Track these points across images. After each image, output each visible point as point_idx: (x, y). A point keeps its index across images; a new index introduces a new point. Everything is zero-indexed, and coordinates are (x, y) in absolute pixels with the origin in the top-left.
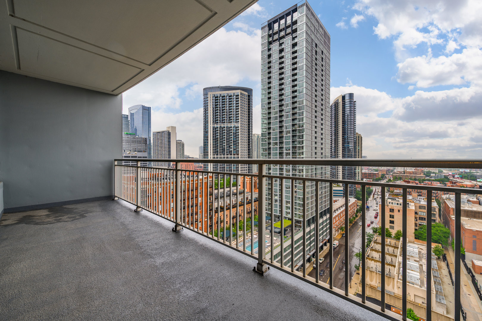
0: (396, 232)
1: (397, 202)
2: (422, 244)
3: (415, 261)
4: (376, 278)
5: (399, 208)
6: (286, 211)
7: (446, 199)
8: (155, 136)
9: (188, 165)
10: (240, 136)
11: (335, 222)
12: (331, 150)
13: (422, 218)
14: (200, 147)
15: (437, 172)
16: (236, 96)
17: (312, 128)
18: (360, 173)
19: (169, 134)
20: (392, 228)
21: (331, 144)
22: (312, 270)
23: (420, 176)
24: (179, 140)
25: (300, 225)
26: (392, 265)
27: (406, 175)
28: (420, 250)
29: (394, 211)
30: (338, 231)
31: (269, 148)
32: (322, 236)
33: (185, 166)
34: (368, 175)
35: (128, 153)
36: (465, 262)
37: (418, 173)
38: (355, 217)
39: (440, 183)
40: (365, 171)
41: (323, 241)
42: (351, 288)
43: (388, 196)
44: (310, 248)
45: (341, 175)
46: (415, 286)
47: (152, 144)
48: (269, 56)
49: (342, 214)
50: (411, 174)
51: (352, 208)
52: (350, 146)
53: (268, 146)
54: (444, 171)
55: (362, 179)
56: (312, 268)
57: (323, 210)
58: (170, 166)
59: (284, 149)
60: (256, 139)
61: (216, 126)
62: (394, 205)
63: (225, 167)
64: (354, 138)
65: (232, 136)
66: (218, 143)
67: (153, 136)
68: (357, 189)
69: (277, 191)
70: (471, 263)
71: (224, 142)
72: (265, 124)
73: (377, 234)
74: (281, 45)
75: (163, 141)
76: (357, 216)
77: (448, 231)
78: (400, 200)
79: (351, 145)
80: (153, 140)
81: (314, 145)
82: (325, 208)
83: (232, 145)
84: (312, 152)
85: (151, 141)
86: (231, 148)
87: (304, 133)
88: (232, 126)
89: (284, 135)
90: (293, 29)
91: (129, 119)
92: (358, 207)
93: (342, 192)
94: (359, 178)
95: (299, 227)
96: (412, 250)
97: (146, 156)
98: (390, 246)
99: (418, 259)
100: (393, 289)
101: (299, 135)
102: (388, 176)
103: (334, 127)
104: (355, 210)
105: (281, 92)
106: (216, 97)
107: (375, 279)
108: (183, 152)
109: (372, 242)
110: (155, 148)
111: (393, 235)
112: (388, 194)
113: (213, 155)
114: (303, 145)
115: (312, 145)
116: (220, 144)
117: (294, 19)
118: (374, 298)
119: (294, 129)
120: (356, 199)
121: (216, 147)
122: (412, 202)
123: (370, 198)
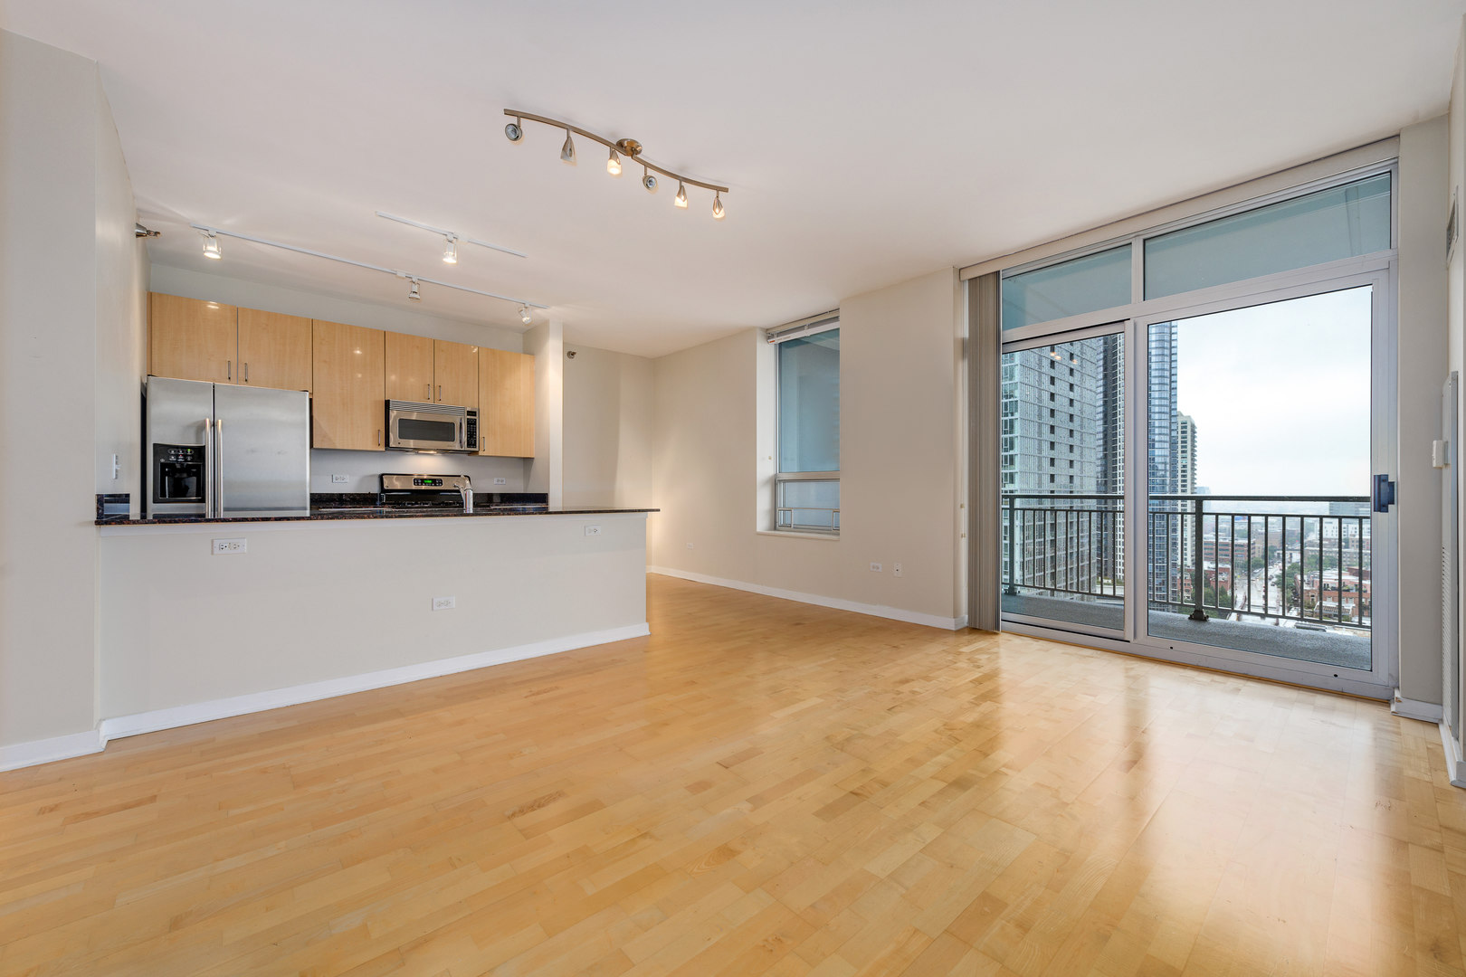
64: (1170, 430)
79: (1161, 453)
81: (1046, 452)
87: (1017, 415)
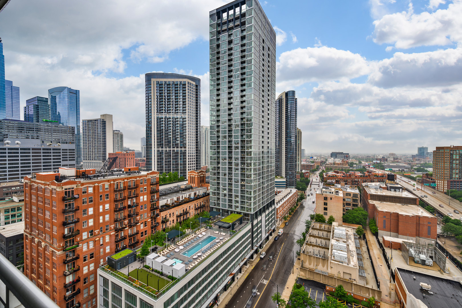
0: (329, 217)
1: (329, 191)
2: (348, 226)
3: (344, 242)
4: (314, 261)
5: (331, 196)
6: (235, 205)
7: (365, 187)
8: (86, 125)
9: (128, 159)
10: (187, 128)
11: (279, 213)
12: (276, 144)
13: (348, 203)
14: (142, 139)
15: (358, 163)
16: (183, 85)
17: (259, 122)
18: (300, 165)
19: (104, 123)
20: (326, 214)
21: (276, 138)
22: (259, 261)
23: (346, 167)
24: (116, 130)
25: (248, 218)
26: (326, 248)
27: (335, 166)
28: (347, 232)
29: (327, 199)
30: (282, 220)
31: (218, 142)
32: (268, 227)
33: (124, 160)
34: (306, 167)
35: (48, 144)
36: (378, 239)
37: (344, 164)
39: (361, 173)
40: (303, 163)
41: (268, 232)
42: (293, 273)
43: (322, 185)
44: (257, 240)
45: (284, 167)
46: (344, 264)
47: (81, 134)
48: (218, 46)
49: (285, 205)
50: (339, 165)
51: (294, 198)
53: (217, 140)
54: (362, 162)
55: (301, 171)
56: (259, 259)
57: (269, 202)
58: (105, 160)
59: (233, 143)
60: (204, 131)
61: (160, 116)
62: (327, 193)
63: (171, 161)
64: (295, 133)
65: (179, 128)
66: (163, 135)
67: (83, 125)
68: (297, 180)
69: (226, 185)
70: (382, 239)
71: (170, 134)
72: (214, 116)
73: (314, 220)
74: (230, 35)
75: (96, 131)
76: (297, 205)
77: (366, 214)
78: (332, 189)
79: (293, 139)
80: (83, 130)
82: (271, 199)
83: (178, 138)
84: (259, 146)
85: (80, 130)
86: (178, 140)
87: (252, 127)
88: (179, 116)
89: (233, 129)
90: (242, 21)
91: (49, 103)
92: (299, 197)
93: (285, 183)
94: (299, 170)
95: (247, 220)
96: (341, 233)
97: (74, 148)
98: (324, 231)
99: (345, 240)
100: (327, 270)
101: (248, 129)
102: (322, 167)
103: (278, 122)
104: (296, 200)
105: (230, 85)
106: (160, 85)
108: (122, 144)
109: (310, 228)
110: (86, 139)
111: (327, 220)
112: (323, 184)
113: (158, 148)
114: (251, 139)
115: (259, 139)
116: (165, 137)
117: (243, 11)
118: (312, 279)
119: (242, 123)
120: (297, 190)
121: (160, 139)
122: (341, 191)
123: (308, 187)
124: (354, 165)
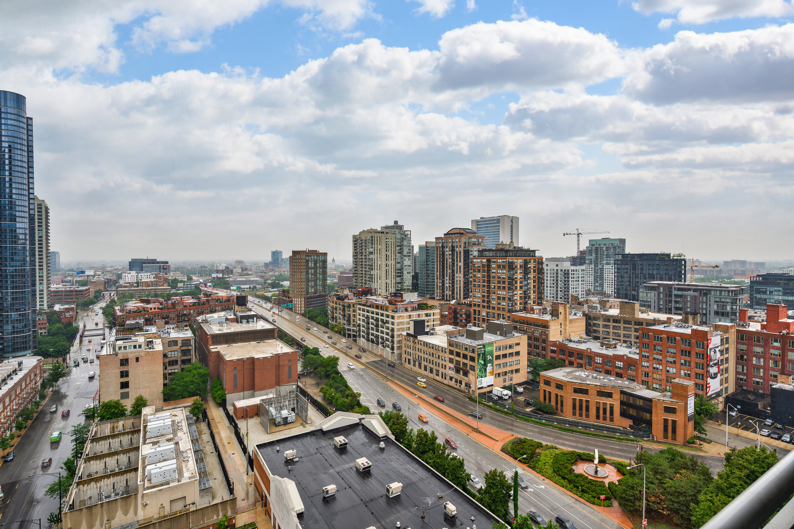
0: (134, 401)
1: (133, 344)
3: (168, 440)
4: (102, 514)
5: (137, 354)
7: (202, 323)
13: (173, 361)
15: (186, 280)
18: (45, 292)
20: (125, 396)
23: (164, 289)
26: (131, 471)
27: (140, 288)
28: (174, 418)
29: (128, 363)
34: (65, 295)
36: (227, 410)
37: (160, 284)
38: (38, 399)
39: (193, 298)
40: (55, 286)
43: (113, 334)
46: (171, 485)
50: (149, 286)
51: (31, 381)
52: (18, 226)
54: (194, 278)
55: (51, 306)
62: (128, 350)
64: (29, 209)
68: (40, 331)
70: (232, 408)
73: (97, 420)
76: (43, 397)
77: (206, 372)
78: (138, 338)
79: (22, 225)
92: (46, 375)
94: (43, 305)
96: (163, 424)
98: (124, 434)
99: (171, 436)
100: (136, 516)
102: (109, 292)
104: (39, 384)
107: (99, 519)
109: (88, 442)
111: (129, 409)
112: (114, 331)
120: (40, 358)
122: (157, 338)
123: (73, 346)
124: (180, 285)
